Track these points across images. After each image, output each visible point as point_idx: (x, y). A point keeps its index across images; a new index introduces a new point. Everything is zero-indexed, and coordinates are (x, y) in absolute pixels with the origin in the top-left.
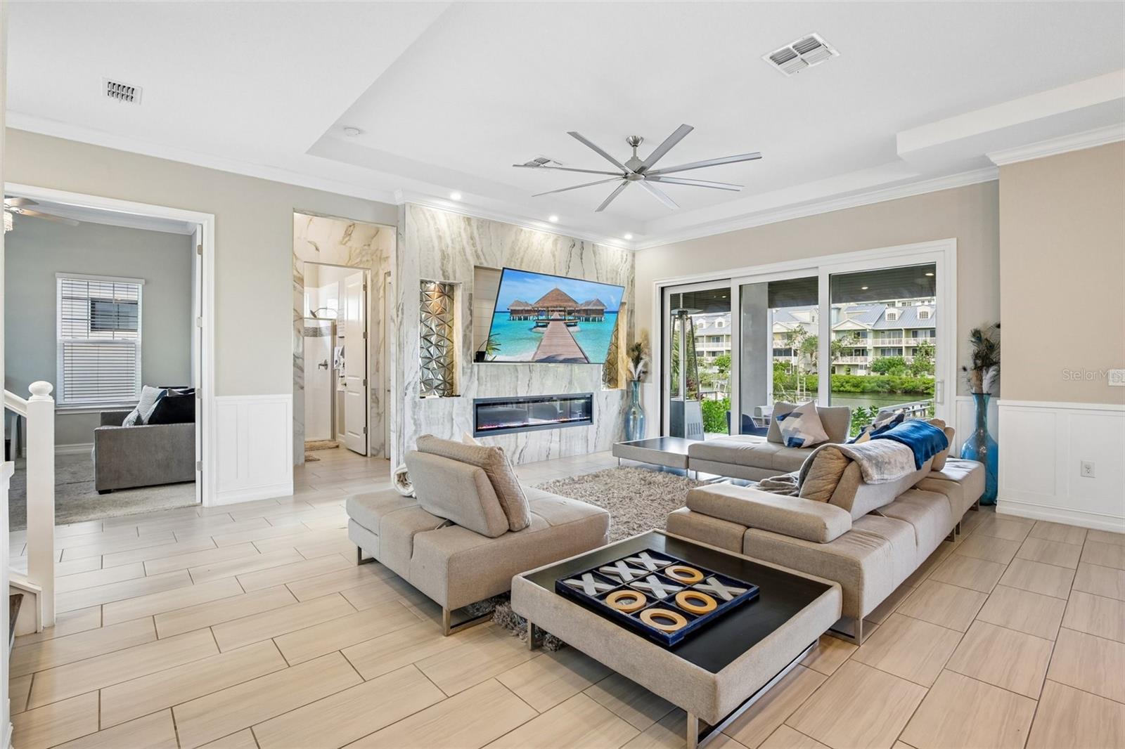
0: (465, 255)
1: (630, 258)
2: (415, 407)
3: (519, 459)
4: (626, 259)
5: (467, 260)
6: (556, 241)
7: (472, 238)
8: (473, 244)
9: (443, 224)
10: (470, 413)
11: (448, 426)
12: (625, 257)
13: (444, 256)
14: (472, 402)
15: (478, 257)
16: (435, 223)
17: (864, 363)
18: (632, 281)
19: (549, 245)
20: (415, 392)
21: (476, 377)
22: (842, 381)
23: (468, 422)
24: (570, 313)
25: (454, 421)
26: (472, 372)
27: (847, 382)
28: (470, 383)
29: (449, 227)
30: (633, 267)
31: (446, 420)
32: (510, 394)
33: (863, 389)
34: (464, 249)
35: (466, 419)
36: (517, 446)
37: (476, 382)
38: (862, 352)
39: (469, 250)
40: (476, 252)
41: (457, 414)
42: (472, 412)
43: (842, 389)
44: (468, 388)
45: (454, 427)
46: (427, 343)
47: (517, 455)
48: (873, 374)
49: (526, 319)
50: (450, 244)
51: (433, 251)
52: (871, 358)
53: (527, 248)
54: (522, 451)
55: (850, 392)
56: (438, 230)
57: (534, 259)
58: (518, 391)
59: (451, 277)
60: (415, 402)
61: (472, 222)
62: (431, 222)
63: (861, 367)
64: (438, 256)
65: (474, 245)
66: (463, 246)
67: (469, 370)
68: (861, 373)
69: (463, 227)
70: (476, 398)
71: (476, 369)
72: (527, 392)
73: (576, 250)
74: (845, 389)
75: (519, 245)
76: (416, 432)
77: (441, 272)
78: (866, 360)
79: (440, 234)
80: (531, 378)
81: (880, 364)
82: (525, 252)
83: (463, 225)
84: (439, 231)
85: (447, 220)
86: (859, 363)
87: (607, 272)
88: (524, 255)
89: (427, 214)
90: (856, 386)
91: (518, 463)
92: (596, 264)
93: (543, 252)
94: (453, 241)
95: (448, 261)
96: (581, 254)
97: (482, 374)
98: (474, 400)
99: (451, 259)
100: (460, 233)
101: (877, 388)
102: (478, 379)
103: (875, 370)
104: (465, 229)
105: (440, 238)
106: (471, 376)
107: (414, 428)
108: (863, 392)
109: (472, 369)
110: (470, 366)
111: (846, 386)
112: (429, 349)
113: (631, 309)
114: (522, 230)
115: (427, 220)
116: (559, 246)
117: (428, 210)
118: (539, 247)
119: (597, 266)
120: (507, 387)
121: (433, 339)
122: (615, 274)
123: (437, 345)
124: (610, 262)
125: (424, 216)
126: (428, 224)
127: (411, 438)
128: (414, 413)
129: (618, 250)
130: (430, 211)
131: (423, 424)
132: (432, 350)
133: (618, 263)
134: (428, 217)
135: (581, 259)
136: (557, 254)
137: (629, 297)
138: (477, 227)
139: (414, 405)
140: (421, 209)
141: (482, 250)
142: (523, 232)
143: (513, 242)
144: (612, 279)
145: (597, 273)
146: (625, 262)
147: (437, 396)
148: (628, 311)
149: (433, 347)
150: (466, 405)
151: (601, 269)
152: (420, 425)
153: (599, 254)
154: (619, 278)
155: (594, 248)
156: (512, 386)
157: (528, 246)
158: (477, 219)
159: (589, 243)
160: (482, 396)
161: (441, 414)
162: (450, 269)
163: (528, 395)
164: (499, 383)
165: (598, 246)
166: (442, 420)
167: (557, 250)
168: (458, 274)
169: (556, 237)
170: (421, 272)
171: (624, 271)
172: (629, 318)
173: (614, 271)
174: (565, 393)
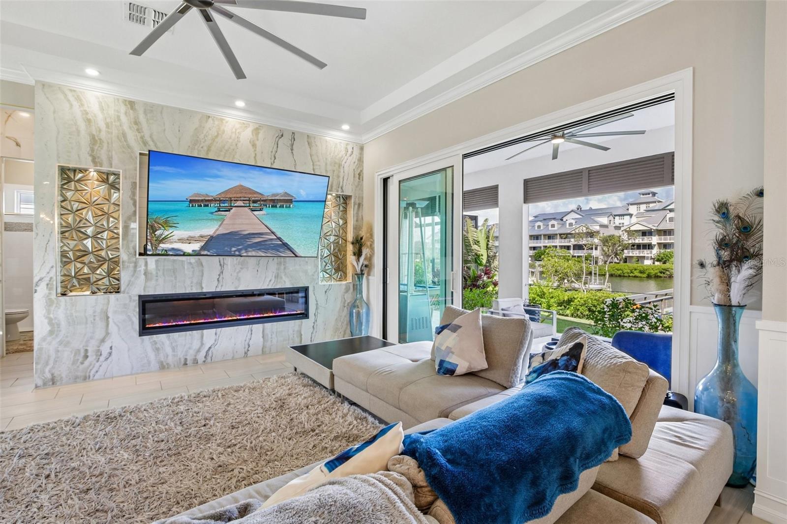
0: (126, 141)
1: (356, 152)
2: (50, 306)
3: (205, 357)
4: (352, 152)
5: (129, 147)
6: (256, 131)
7: (136, 123)
8: (138, 130)
9: (93, 107)
10: (134, 311)
11: (101, 325)
12: (350, 150)
13: (94, 140)
14: (137, 298)
16: (82, 105)
17: (650, 255)
18: (359, 175)
19: (247, 134)
20: (50, 289)
21: (142, 271)
22: (631, 269)
23: (131, 320)
24: (254, 202)
25: (110, 320)
26: (136, 266)
27: (635, 270)
28: (133, 279)
29: (102, 109)
30: (361, 160)
31: (97, 318)
32: (192, 290)
33: (648, 275)
34: (124, 135)
35: (128, 316)
36: (202, 344)
37: (143, 277)
38: (649, 246)
39: (131, 136)
40: (142, 137)
41: (115, 312)
42: (137, 309)
43: (631, 275)
44: (129, 284)
45: (110, 325)
46: (81, 235)
47: (203, 353)
48: (657, 263)
49: (206, 206)
50: (102, 125)
51: (79, 135)
52: (655, 251)
53: (217, 136)
54: (210, 348)
55: (637, 277)
56: (85, 113)
57: (226, 148)
58: (204, 285)
59: (105, 162)
60: (50, 299)
61: (136, 106)
62: (75, 104)
63: (648, 258)
64: (85, 141)
66: (123, 131)
67: (132, 265)
68: (648, 262)
69: (122, 111)
70: (142, 294)
71: (141, 263)
72: (217, 287)
73: (285, 142)
74: (633, 275)
75: (205, 132)
76: (51, 332)
77: (90, 158)
78: (651, 253)
79: (89, 116)
80: (221, 273)
81: (662, 255)
82: (213, 140)
83: (123, 109)
84: (87, 114)
85: (100, 103)
86: (646, 255)
87: (326, 164)
89: (70, 95)
90: (641, 272)
91: (204, 362)
92: (311, 156)
93: (239, 141)
94: (107, 126)
95: (101, 147)
96: (292, 145)
97: (151, 268)
98: (140, 296)
99: (105, 145)
100: (118, 117)
101: (659, 274)
102: (145, 273)
103: (658, 260)
104: (126, 113)
105: (89, 121)
106: (135, 271)
107: (49, 328)
108: (649, 277)
109: (136, 262)
110: (134, 259)
111: (635, 272)
112: (85, 242)
113: (357, 202)
114: (209, 117)
115: (69, 101)
116: (261, 136)
117: (71, 90)
118: (233, 135)
119: (313, 157)
120: (188, 282)
121: (90, 231)
122: (337, 166)
123: (95, 237)
124: (330, 154)
125: (66, 96)
126: (71, 105)
127: (44, 339)
128: (49, 312)
129: (341, 143)
130: (74, 91)
131: (63, 324)
132: (88, 243)
133: (340, 156)
134: (72, 99)
135: (292, 150)
136: (258, 143)
137: (355, 190)
138: (145, 112)
139: (49, 303)
140: (60, 89)
141: (151, 137)
142: (210, 118)
143: (196, 129)
144: (334, 171)
145: (313, 165)
146: (351, 155)
147: (88, 293)
148: (355, 204)
149: (90, 239)
150: (127, 302)
151: (319, 161)
152: (59, 325)
153: (316, 145)
154: (342, 171)
155: (310, 140)
156: (195, 281)
157: (218, 134)
158: (145, 104)
159: (302, 134)
160: (151, 292)
161: (90, 311)
162: (103, 155)
163: (218, 290)
164: (176, 278)
165: (315, 138)
166: (92, 319)
167: (258, 140)
168: (115, 161)
169: (257, 126)
170: (58, 157)
171: (349, 164)
172: (355, 212)
173: (335, 163)
174: (270, 287)
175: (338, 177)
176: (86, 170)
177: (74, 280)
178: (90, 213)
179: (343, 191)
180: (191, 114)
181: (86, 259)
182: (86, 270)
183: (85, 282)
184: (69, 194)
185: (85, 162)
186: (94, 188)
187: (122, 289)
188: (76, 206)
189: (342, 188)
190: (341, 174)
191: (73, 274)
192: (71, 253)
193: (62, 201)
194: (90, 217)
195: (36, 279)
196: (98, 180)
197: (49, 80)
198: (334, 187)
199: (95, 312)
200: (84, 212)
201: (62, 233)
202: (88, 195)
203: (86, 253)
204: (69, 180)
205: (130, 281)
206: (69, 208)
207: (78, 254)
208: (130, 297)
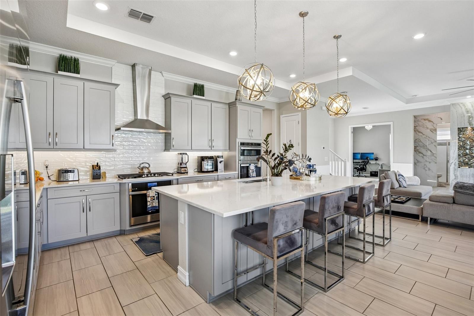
9: (469, 106)
13: (470, 117)
20: (455, 165)
31: (471, 176)
46: (465, 149)
51: (464, 117)
64: (466, 118)
76: (455, 179)
77: (468, 123)
79: (468, 110)
89: (461, 105)
95: (472, 119)
105: (468, 112)
112: (466, 151)
115: (461, 107)
117: (461, 103)
121: (468, 147)
123: (470, 149)
125: (460, 105)
126: (462, 108)
127: (453, 180)
128: (454, 172)
130: (463, 103)
131: (459, 177)
132: (468, 151)
139: (455, 170)
140: (458, 104)
147: (468, 168)
149: (468, 150)
152: (457, 177)
161: (468, 174)
166: (469, 176)
170: (458, 125)
176: (467, 127)
177: (463, 163)
178: (468, 141)
181: (467, 157)
182: (467, 160)
183: (466, 164)
184: (461, 136)
185: (467, 125)
186: (470, 132)
188: (463, 139)
191: (462, 161)
192: (461, 155)
193: (459, 138)
194: (468, 142)
195: (451, 162)
196: (471, 130)
197: (455, 102)
199: (470, 174)
200: (466, 141)
201: (459, 148)
202: (468, 135)
203: (467, 154)
204: (461, 131)
206: (461, 140)
207: (464, 155)
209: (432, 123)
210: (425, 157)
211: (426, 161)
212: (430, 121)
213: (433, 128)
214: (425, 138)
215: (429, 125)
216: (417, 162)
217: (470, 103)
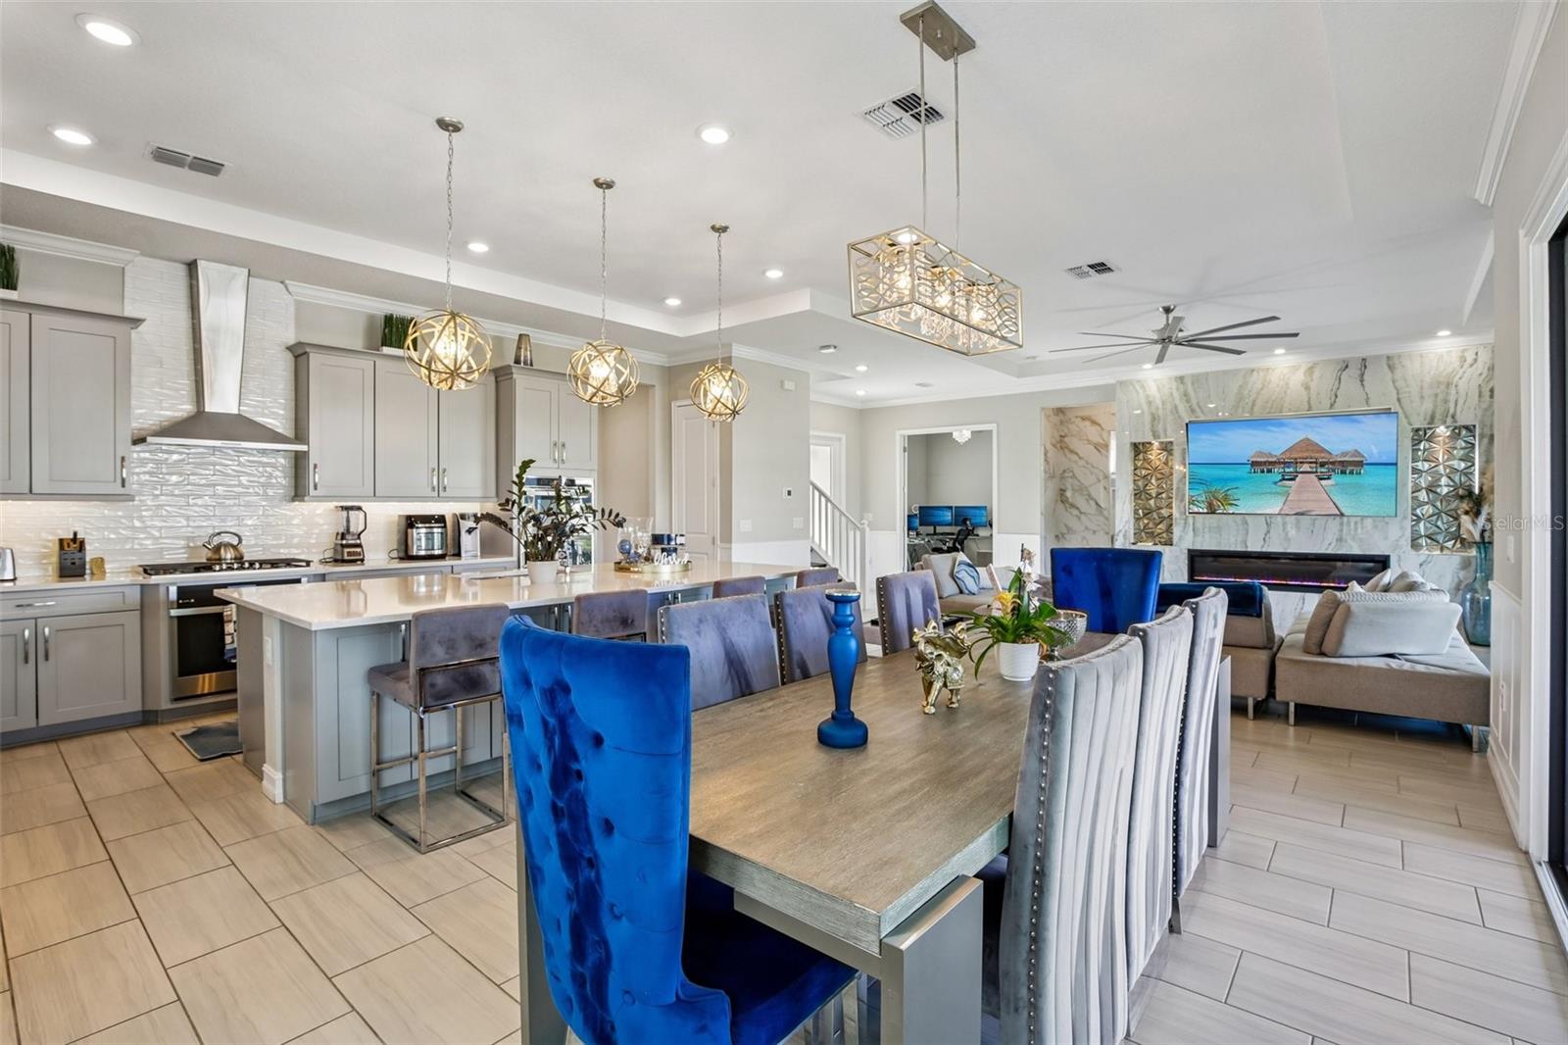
0: (1177, 412)
1: (1484, 358)
5: (1180, 417)
6: (1310, 370)
7: (1186, 394)
9: (1153, 390)
10: (1184, 563)
12: (1470, 358)
13: (1154, 418)
14: (1186, 551)
15: (1193, 411)
16: (1144, 390)
19: (1299, 377)
20: (1126, 539)
21: (1191, 528)
23: (1181, 570)
26: (1185, 523)
28: (1183, 535)
29: (1159, 390)
32: (1236, 547)
34: (1176, 407)
35: (1179, 567)
37: (1192, 533)
39: (1182, 407)
40: (1190, 407)
41: (1169, 562)
42: (1186, 562)
44: (1181, 538)
46: (1147, 496)
49: (1270, 471)
50: (1160, 406)
51: (1143, 416)
53: (1262, 389)
56: (1148, 396)
57: (1274, 398)
58: (1249, 544)
59: (1162, 435)
61: (1186, 380)
62: (1141, 391)
64: (1147, 419)
65: (1188, 401)
66: (1175, 404)
67: (1183, 522)
69: (1174, 387)
70: (1191, 548)
71: (1190, 521)
72: (1263, 547)
73: (1351, 372)
75: (1249, 386)
77: (1153, 433)
79: (1150, 399)
80: (1268, 532)
82: (1258, 394)
85: (1157, 384)
87: (1422, 388)
88: (1257, 398)
92: (1394, 382)
93: (1288, 388)
94: (1163, 403)
95: (1159, 423)
96: (1362, 375)
97: (1199, 525)
98: (1189, 550)
99: (1162, 419)
100: (1172, 394)
102: (1194, 530)
104: (1178, 389)
105: (1150, 402)
106: (1185, 528)
109: (1186, 520)
110: (1184, 517)
112: (1150, 502)
113: (1487, 431)
114: (1253, 371)
115: (1136, 391)
116: (1317, 373)
117: (1137, 381)
118: (1282, 383)
119: (1396, 384)
120: (1233, 540)
121: (1154, 493)
122: (1443, 387)
123: (1157, 497)
124: (1429, 373)
125: (1134, 387)
126: (1138, 393)
129: (1451, 351)
130: (1139, 381)
132: (1153, 502)
133: (1450, 370)
134: (1138, 387)
135: (1362, 381)
136: (1313, 385)
137: (1483, 416)
138: (1193, 384)
140: (1130, 382)
141: (1198, 404)
142: (1255, 373)
143: (1240, 386)
144: (1436, 395)
145: (1398, 394)
146: (1471, 365)
147: (1153, 544)
148: (1482, 436)
149: (1154, 500)
150: (1178, 553)
151: (1408, 386)
153: (1403, 366)
154: (1453, 392)
155: (1391, 362)
156: (1240, 539)
157: (1264, 385)
158: (1193, 376)
159: (1378, 357)
160: (1198, 547)
162: (1160, 428)
163: (1264, 550)
164: (1221, 535)
165: (1400, 356)
167: (1312, 380)
168: (1169, 432)
169: (1310, 365)
170: (1132, 436)
171: (1468, 381)
172: (1483, 448)
173: (1439, 383)
174: (1329, 551)
175: (1446, 401)
176: (1150, 443)
177: (1143, 533)
178: (1154, 477)
179: (1455, 421)
180: (1235, 372)
181: (1151, 516)
182: (1151, 525)
183: (1150, 535)
184: (1139, 463)
185: (1149, 438)
186: (1155, 455)
187: (1174, 542)
188: (1144, 472)
189: (1453, 417)
190: (1452, 399)
191: (1142, 528)
192: (1140, 511)
193: (1134, 470)
194: (1154, 480)
195: (1117, 531)
196: (1159, 450)
197: (1124, 378)
198: (1438, 416)
200: (1149, 477)
201: (1135, 495)
202: (1153, 463)
203: (1151, 510)
204: (1140, 452)
205: (1181, 536)
206: (1139, 475)
207: (1146, 511)
208: (1181, 550)
209: (1098, 428)
210: (1083, 517)
211: (1087, 528)
212: (1094, 422)
213: (1101, 441)
214: (1084, 467)
215: (1092, 432)
216: (1066, 531)
217: (1155, 380)
